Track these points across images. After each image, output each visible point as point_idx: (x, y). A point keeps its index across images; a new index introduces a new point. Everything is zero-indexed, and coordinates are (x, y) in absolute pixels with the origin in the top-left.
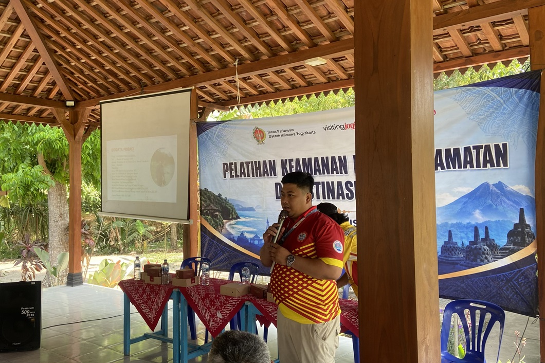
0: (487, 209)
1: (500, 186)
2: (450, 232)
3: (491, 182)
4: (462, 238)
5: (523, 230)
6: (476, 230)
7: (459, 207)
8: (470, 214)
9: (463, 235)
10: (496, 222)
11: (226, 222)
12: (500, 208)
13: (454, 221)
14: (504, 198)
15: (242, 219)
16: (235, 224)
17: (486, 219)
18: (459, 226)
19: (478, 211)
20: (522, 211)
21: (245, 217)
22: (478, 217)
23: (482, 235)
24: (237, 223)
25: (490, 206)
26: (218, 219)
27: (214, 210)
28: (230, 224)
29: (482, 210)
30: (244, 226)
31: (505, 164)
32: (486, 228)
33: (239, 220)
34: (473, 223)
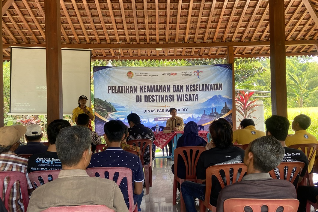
0: (216, 103)
1: (220, 96)
2: (204, 111)
3: (217, 95)
5: (226, 108)
6: (212, 109)
7: (208, 102)
8: (211, 105)
9: (208, 111)
10: (218, 107)
11: (109, 114)
12: (220, 102)
13: (206, 107)
14: (221, 99)
15: (118, 112)
16: (114, 114)
17: (216, 106)
18: (208, 109)
19: (213, 104)
20: (226, 103)
21: (119, 110)
22: (213, 106)
23: (214, 111)
26: (104, 112)
27: (102, 108)
28: (112, 114)
31: (222, 90)
32: (215, 109)
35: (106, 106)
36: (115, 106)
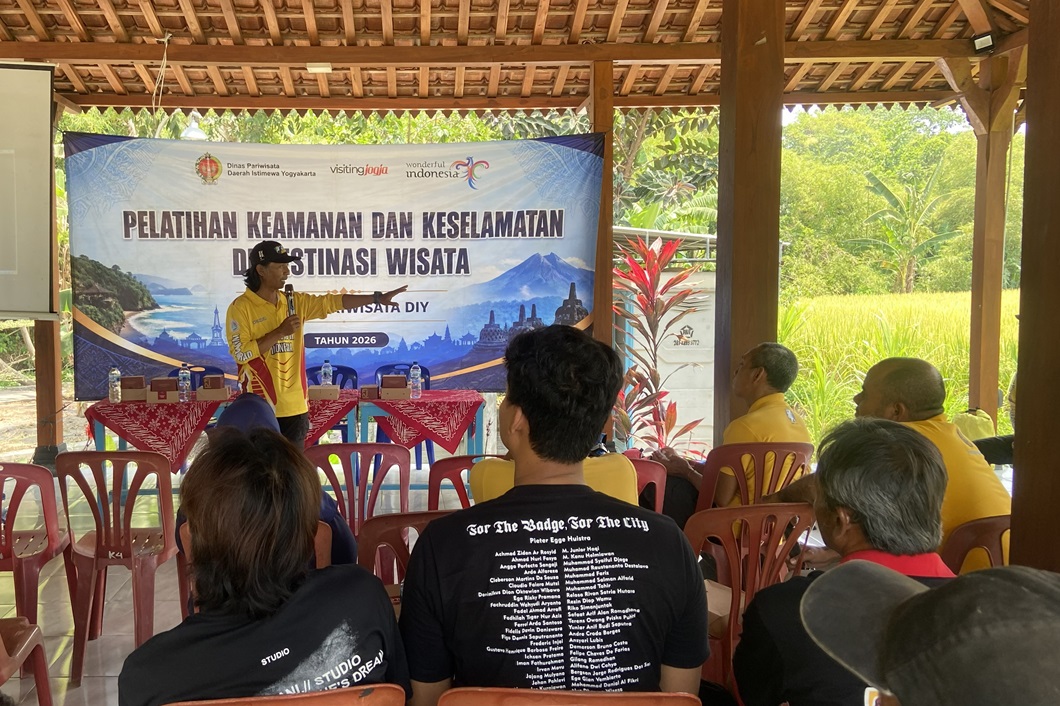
0: (536, 285)
1: (552, 258)
2: (492, 312)
3: (543, 254)
4: (505, 319)
5: (573, 307)
6: (522, 308)
7: (505, 282)
8: (517, 290)
9: (507, 315)
10: (545, 299)
11: (130, 315)
12: (550, 282)
13: (498, 300)
14: (555, 272)
15: (164, 309)
16: (151, 317)
17: (535, 296)
18: (503, 305)
19: (525, 287)
20: (573, 285)
21: (169, 304)
22: (526, 294)
23: (528, 315)
24: (153, 316)
25: (540, 280)
26: (111, 310)
27: (102, 294)
28: (140, 318)
29: (530, 286)
30: (168, 319)
31: (560, 234)
32: (534, 306)
33: (157, 310)
34: (519, 300)
35: (117, 285)
36: (154, 285)
